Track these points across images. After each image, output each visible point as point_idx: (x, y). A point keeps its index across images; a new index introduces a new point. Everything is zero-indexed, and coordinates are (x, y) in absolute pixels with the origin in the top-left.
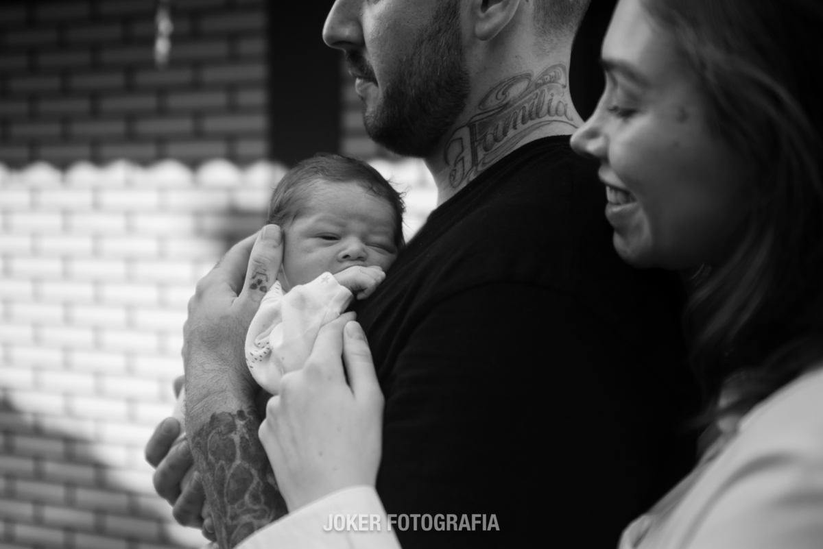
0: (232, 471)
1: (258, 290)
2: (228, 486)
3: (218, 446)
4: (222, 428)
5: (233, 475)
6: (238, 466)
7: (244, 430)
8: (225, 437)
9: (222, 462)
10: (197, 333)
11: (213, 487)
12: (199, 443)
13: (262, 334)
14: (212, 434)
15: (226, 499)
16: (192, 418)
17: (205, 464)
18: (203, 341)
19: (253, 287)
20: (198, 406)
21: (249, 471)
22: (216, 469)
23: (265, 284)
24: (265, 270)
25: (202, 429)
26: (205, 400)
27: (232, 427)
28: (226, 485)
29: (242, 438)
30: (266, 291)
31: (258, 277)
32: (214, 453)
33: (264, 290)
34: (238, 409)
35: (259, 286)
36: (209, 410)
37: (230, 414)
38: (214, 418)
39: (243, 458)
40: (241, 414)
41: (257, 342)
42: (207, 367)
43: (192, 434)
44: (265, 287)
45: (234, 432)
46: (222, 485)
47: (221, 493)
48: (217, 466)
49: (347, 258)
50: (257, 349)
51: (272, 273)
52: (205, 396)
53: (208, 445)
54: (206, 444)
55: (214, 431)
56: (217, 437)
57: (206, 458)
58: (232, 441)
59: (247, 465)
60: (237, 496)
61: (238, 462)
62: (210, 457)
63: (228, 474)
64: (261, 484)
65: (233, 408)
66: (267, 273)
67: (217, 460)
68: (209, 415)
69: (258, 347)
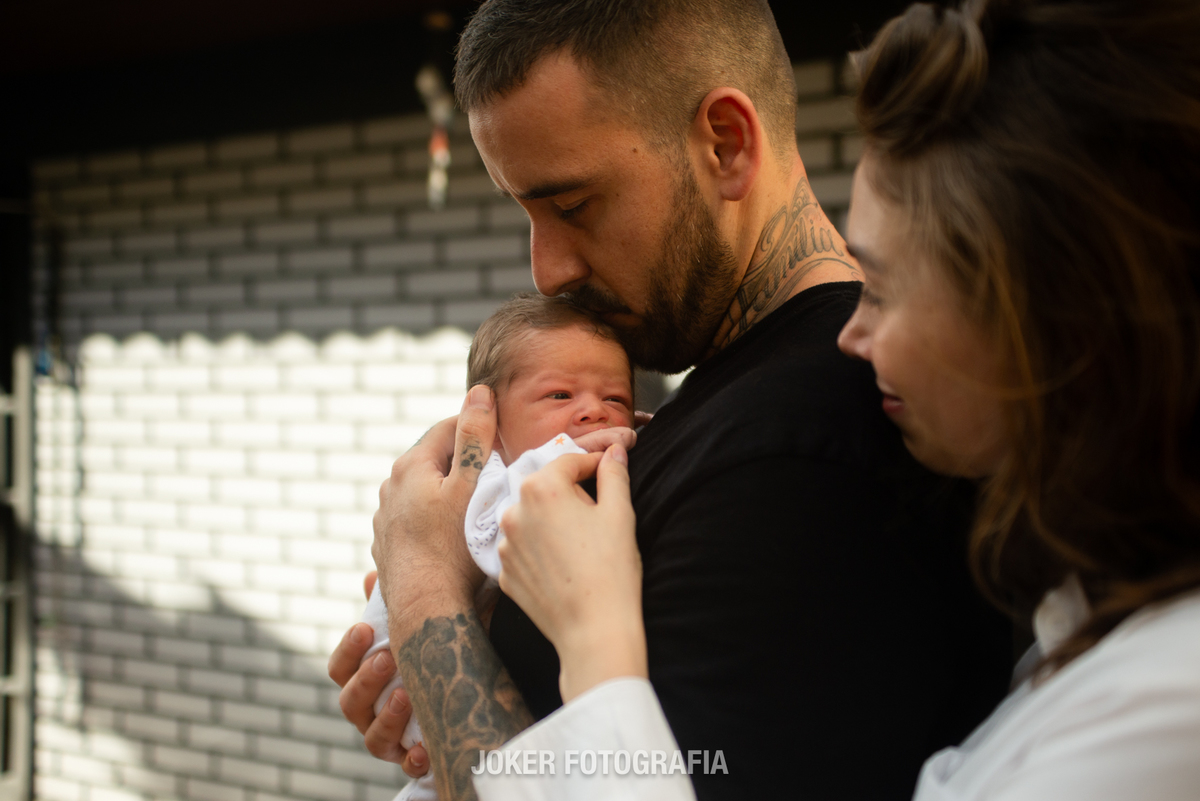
0: (452, 687)
1: (472, 467)
2: (448, 705)
3: (434, 658)
4: (439, 635)
5: (454, 692)
6: (460, 681)
7: (466, 638)
8: (443, 646)
9: (440, 676)
10: (398, 523)
11: (428, 708)
12: (409, 655)
13: (484, 514)
14: (427, 642)
15: (445, 721)
16: (400, 626)
17: (417, 680)
18: (408, 531)
19: (465, 463)
20: (408, 610)
21: (473, 687)
22: (432, 685)
23: (479, 459)
24: (478, 442)
25: (414, 638)
26: (417, 602)
27: (451, 635)
28: (445, 704)
29: (464, 648)
30: (481, 468)
31: (471, 451)
32: (428, 666)
33: (480, 466)
34: (458, 612)
35: (473, 463)
36: (421, 615)
37: (448, 619)
38: (428, 624)
39: (466, 672)
40: (461, 618)
41: (479, 523)
42: (417, 563)
43: (401, 645)
44: (480, 463)
45: (453, 641)
46: (440, 704)
47: (438, 714)
48: (433, 682)
49: (586, 421)
50: (480, 532)
51: (486, 444)
52: (416, 598)
53: (422, 657)
54: (419, 655)
55: (428, 640)
56: (433, 647)
57: (419, 673)
58: (452, 651)
59: (470, 680)
60: (458, 718)
61: (459, 676)
62: (424, 671)
63: (448, 691)
64: (488, 702)
65: (452, 611)
66: (480, 445)
67: (434, 673)
68: (422, 621)
69: (480, 529)
